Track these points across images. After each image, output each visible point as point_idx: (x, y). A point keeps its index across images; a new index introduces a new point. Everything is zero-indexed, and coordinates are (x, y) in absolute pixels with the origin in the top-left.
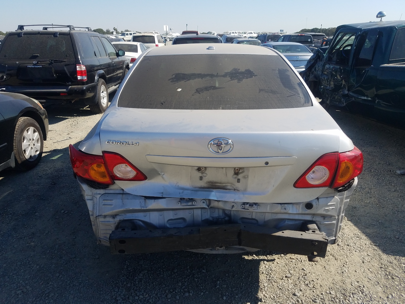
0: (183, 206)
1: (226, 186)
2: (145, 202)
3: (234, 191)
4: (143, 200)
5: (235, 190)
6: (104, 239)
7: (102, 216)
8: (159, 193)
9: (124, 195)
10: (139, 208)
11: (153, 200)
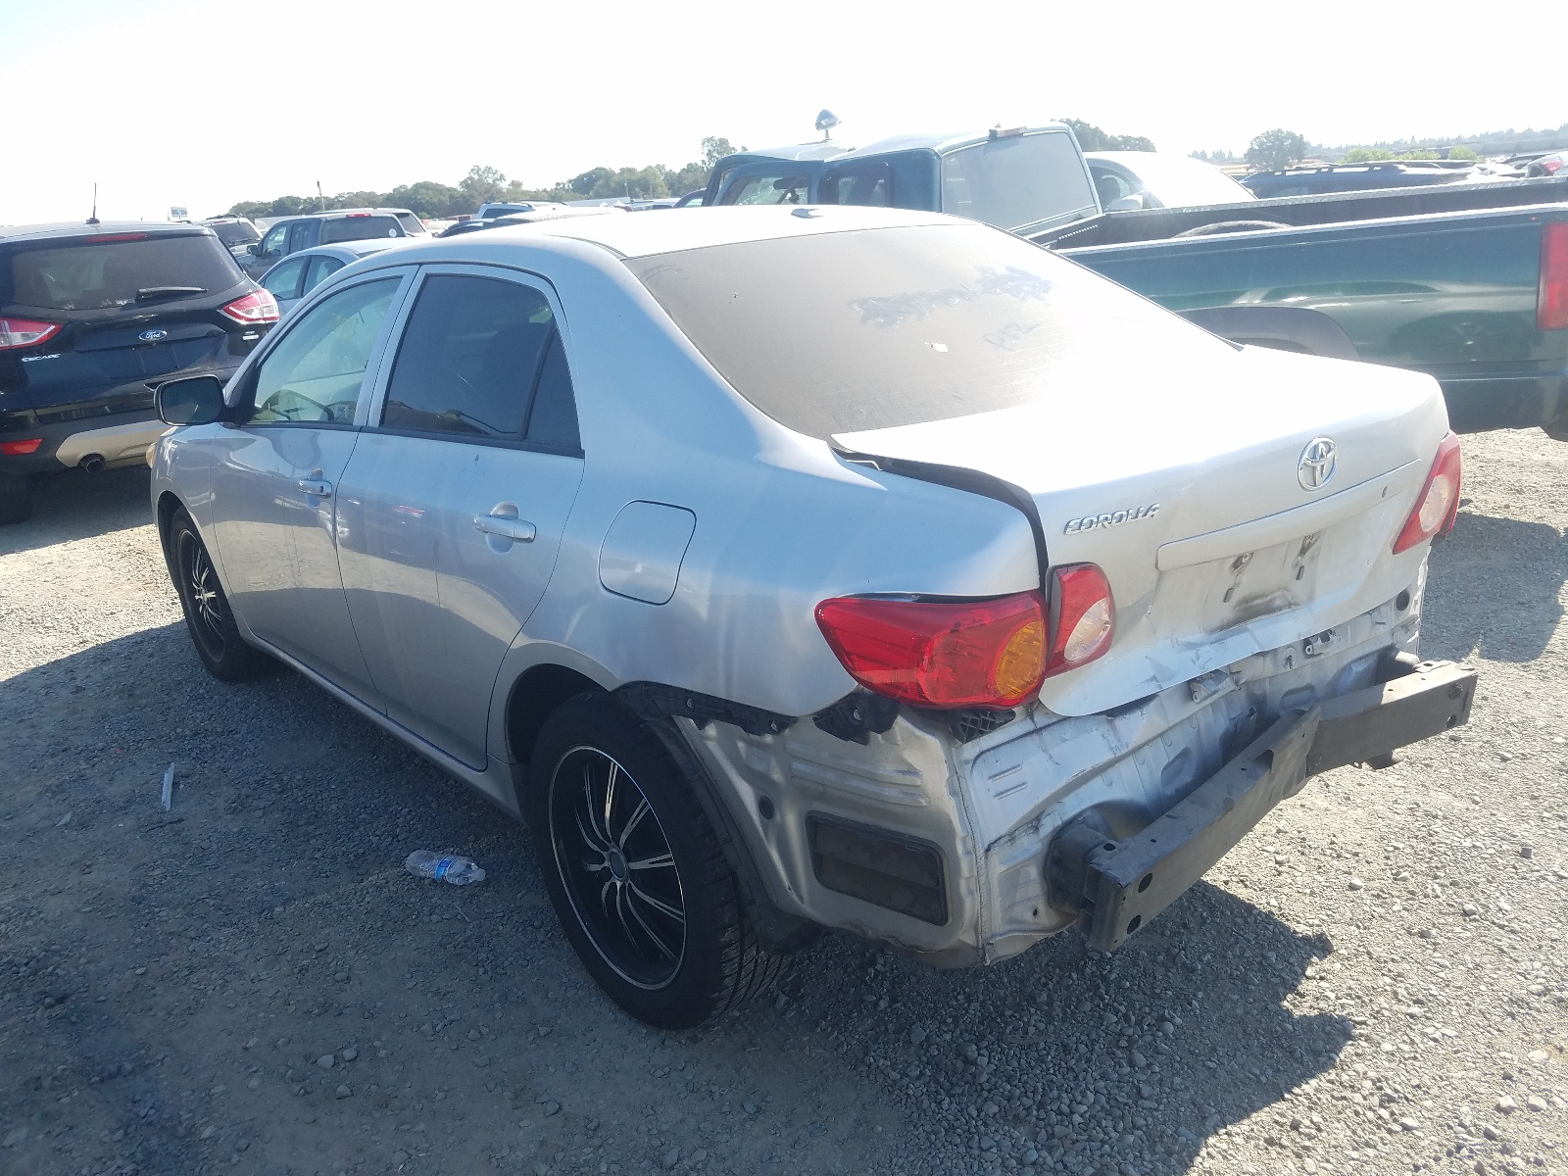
0: (1205, 698)
1: (1272, 600)
2: (1114, 729)
3: (1288, 610)
4: (1107, 726)
5: (1290, 605)
6: (1010, 931)
7: (1002, 841)
8: (1148, 681)
9: (1045, 734)
10: (1108, 756)
11: (1138, 713)
